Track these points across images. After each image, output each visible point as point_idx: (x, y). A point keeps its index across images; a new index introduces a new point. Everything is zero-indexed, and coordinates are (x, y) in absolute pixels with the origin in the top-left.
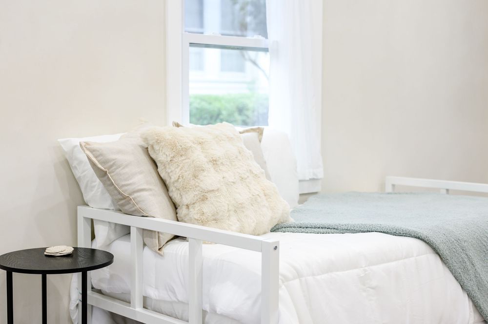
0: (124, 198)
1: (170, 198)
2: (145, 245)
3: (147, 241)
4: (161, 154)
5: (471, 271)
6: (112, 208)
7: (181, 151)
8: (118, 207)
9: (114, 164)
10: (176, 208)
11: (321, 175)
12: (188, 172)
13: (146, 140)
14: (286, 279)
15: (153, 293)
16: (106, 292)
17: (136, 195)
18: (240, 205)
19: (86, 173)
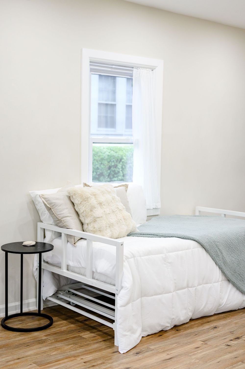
0: (59, 220)
1: (80, 220)
2: (68, 241)
3: (69, 239)
4: (76, 200)
5: (220, 256)
6: (53, 224)
7: (85, 199)
8: (56, 224)
9: (54, 204)
10: (83, 225)
11: (159, 206)
12: (88, 209)
13: (69, 193)
14: (127, 258)
15: (71, 264)
16: (50, 263)
17: (64, 219)
18: (112, 224)
19: (41, 207)
